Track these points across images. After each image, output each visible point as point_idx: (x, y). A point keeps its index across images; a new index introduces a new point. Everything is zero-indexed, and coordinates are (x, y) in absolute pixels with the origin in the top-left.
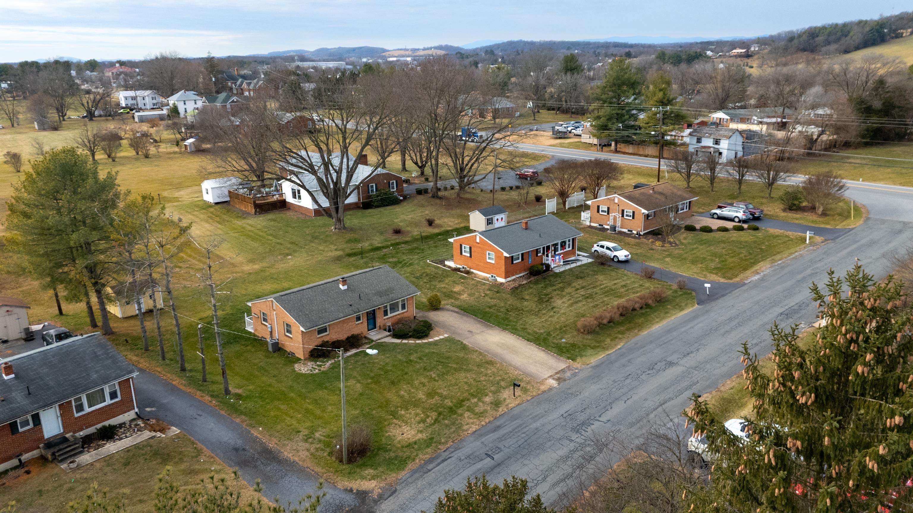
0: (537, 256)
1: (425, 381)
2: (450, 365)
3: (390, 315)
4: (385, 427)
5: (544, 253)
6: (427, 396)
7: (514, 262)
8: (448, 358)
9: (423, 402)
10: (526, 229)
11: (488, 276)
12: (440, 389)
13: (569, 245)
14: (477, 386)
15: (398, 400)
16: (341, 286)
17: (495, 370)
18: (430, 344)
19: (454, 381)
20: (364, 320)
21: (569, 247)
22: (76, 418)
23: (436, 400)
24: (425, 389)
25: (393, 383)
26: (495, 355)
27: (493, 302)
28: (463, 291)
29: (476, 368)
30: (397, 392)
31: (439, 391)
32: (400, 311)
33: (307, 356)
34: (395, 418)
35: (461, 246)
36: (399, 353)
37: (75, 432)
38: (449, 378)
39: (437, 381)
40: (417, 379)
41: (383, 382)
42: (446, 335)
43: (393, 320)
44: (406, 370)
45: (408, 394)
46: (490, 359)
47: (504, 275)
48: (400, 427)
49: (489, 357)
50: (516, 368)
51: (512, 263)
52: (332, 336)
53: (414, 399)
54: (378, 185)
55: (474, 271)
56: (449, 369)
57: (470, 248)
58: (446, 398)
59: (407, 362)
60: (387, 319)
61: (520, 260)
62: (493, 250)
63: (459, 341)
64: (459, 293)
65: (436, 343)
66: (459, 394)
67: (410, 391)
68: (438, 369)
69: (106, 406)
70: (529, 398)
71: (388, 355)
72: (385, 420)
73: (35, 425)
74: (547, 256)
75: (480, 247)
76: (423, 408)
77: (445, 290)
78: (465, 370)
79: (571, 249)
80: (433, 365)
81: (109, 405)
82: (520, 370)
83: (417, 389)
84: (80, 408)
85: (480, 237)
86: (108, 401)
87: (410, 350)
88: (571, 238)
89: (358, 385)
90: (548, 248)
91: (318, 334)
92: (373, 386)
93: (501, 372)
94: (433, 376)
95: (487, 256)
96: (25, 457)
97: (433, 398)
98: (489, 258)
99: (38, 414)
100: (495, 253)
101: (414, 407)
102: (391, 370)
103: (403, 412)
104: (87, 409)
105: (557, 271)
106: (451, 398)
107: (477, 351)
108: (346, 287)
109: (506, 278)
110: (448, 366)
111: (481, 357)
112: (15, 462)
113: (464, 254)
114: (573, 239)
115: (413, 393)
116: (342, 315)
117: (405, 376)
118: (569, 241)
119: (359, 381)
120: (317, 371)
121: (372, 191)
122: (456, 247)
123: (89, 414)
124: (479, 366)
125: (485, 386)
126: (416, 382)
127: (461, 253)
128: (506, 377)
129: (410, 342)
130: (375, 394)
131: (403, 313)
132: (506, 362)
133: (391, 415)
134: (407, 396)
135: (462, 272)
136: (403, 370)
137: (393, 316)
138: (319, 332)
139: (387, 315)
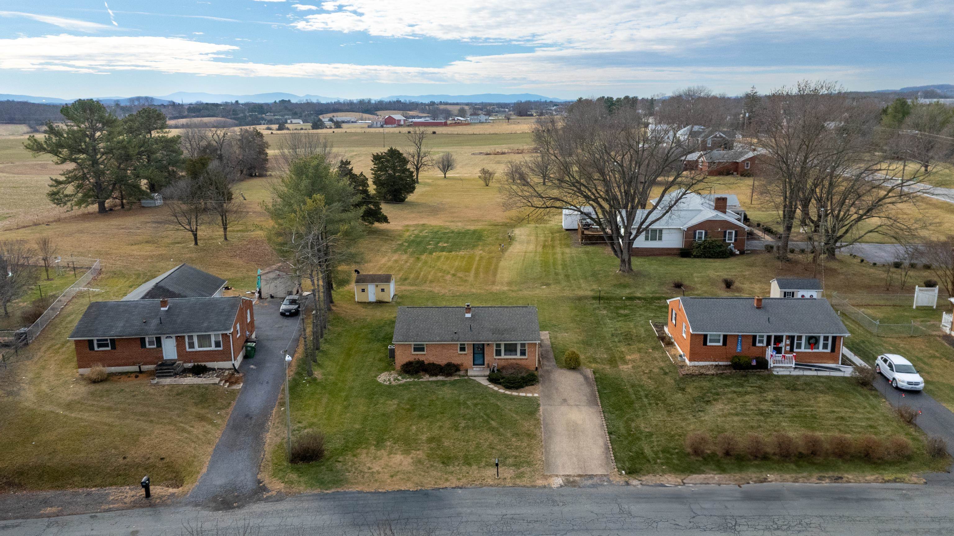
0: (754, 345)
3: (503, 356)
5: (769, 345)
7: (709, 344)
10: (757, 308)
13: (826, 344)
20: (469, 351)
21: (825, 348)
22: (187, 352)
32: (519, 356)
33: (399, 368)
37: (185, 362)
43: (503, 363)
47: (689, 356)
51: (705, 344)
52: (428, 357)
59: (459, 404)
60: (499, 359)
61: (721, 344)
62: (686, 321)
69: (210, 351)
70: (509, 485)
73: (157, 347)
79: (829, 350)
81: (213, 351)
84: (192, 345)
86: (213, 348)
88: (830, 335)
90: (778, 339)
91: (415, 351)
94: (462, 425)
96: (145, 368)
99: (160, 338)
100: (686, 325)
104: (197, 348)
105: (775, 373)
108: (469, 315)
109: (690, 360)
110: (488, 423)
112: (135, 368)
114: (834, 338)
117: (438, 415)
118: (826, 339)
120: (388, 383)
121: (700, 238)
123: (196, 352)
129: (495, 388)
131: (521, 359)
135: (664, 341)
136: (445, 409)
137: (507, 359)
138: (416, 349)
139: (500, 355)
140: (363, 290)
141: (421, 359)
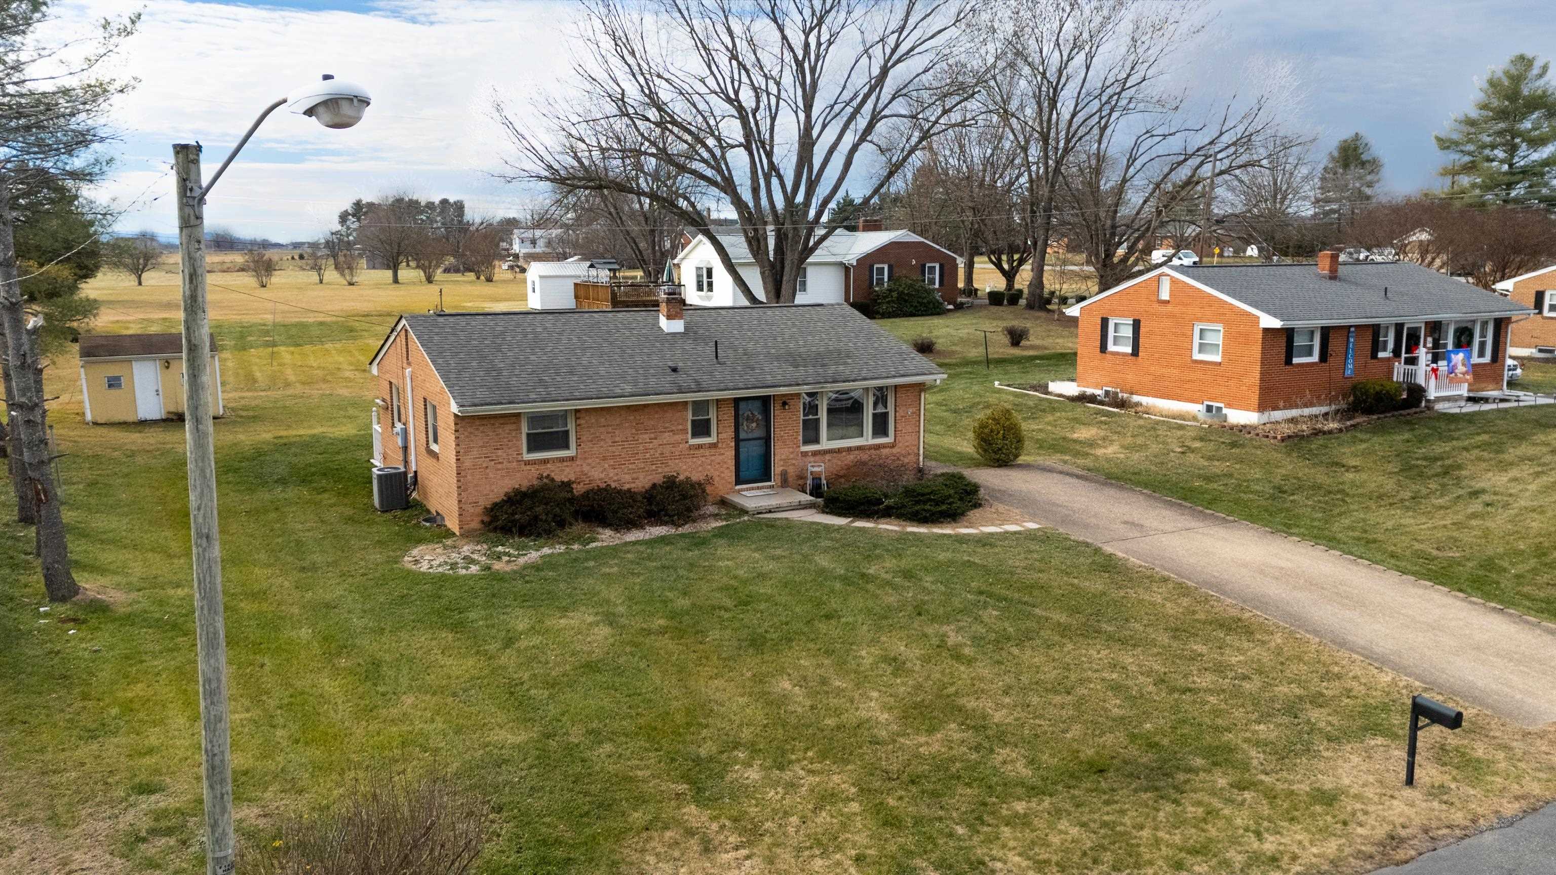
0: (1374, 356)
1: (911, 653)
2: (1037, 611)
3: (825, 444)
4: (619, 836)
5: (1397, 353)
6: (905, 717)
7: (1295, 361)
8: (1030, 588)
9: (875, 741)
10: (1331, 278)
11: (1196, 409)
12: (978, 694)
13: (1482, 345)
14: (1176, 708)
15: (758, 713)
16: (663, 322)
17: (1266, 657)
18: (962, 540)
19: (1051, 674)
20: (722, 435)
21: (1481, 354)
23: (949, 743)
24: (903, 687)
25: (757, 643)
26: (1261, 602)
27: (1218, 467)
28: (1104, 439)
29: (1164, 639)
30: (759, 679)
31: (971, 703)
32: (868, 439)
33: (475, 524)
34: (700, 796)
35: (1105, 322)
36: (826, 551)
38: (1031, 656)
39: (970, 662)
40: (873, 642)
41: (714, 634)
42: (1032, 526)
43: (838, 463)
44: (834, 603)
45: (812, 694)
46: (1234, 612)
47: (1255, 398)
48: (708, 848)
49: (1229, 607)
50: (1382, 662)
51: (1288, 361)
53: (830, 722)
54: (895, 270)
55: (1145, 400)
56: (1031, 624)
57: (1136, 325)
58: (1002, 737)
59: (845, 580)
60: (815, 453)
61: (1315, 358)
62: (1220, 313)
63: (1087, 545)
64: (1092, 444)
65: (985, 541)
66: (1076, 731)
67: (824, 681)
68: (978, 619)
70: (1510, 809)
71: (779, 552)
72: (640, 800)
74: (1412, 361)
75: (1171, 316)
76: (872, 770)
77: (1041, 436)
78: (1110, 638)
79: (1487, 359)
80: (957, 602)
82: (1398, 668)
83: (862, 679)
85: (1174, 281)
87: (876, 546)
89: (604, 631)
90: (1413, 337)
91: (530, 450)
92: (666, 643)
93: (1294, 668)
94: (953, 639)
95: (1196, 340)
97: (931, 731)
98: (1202, 348)
100: (1227, 323)
101: (823, 755)
102: (769, 599)
103: (753, 775)
105: (1451, 411)
106: (1033, 742)
107: (1165, 580)
108: (678, 326)
109: (1262, 407)
110: (1029, 615)
111: (1185, 601)
113: (1111, 347)
114: (1498, 326)
115: (839, 692)
116: (628, 389)
117: (822, 627)
118: (1485, 324)
119: (610, 619)
120: (474, 569)
121: (880, 281)
122: (1089, 330)
124: (1176, 632)
125: (1216, 712)
126: (866, 655)
127: (1103, 348)
128: (1330, 689)
129: (881, 526)
130: (655, 675)
131: (878, 447)
132: (1316, 633)
133: (686, 778)
134: (800, 700)
135: (1101, 403)
136: (819, 604)
137: (839, 451)
138: (536, 442)
139: (816, 441)
140: (114, 383)
141: (562, 474)
